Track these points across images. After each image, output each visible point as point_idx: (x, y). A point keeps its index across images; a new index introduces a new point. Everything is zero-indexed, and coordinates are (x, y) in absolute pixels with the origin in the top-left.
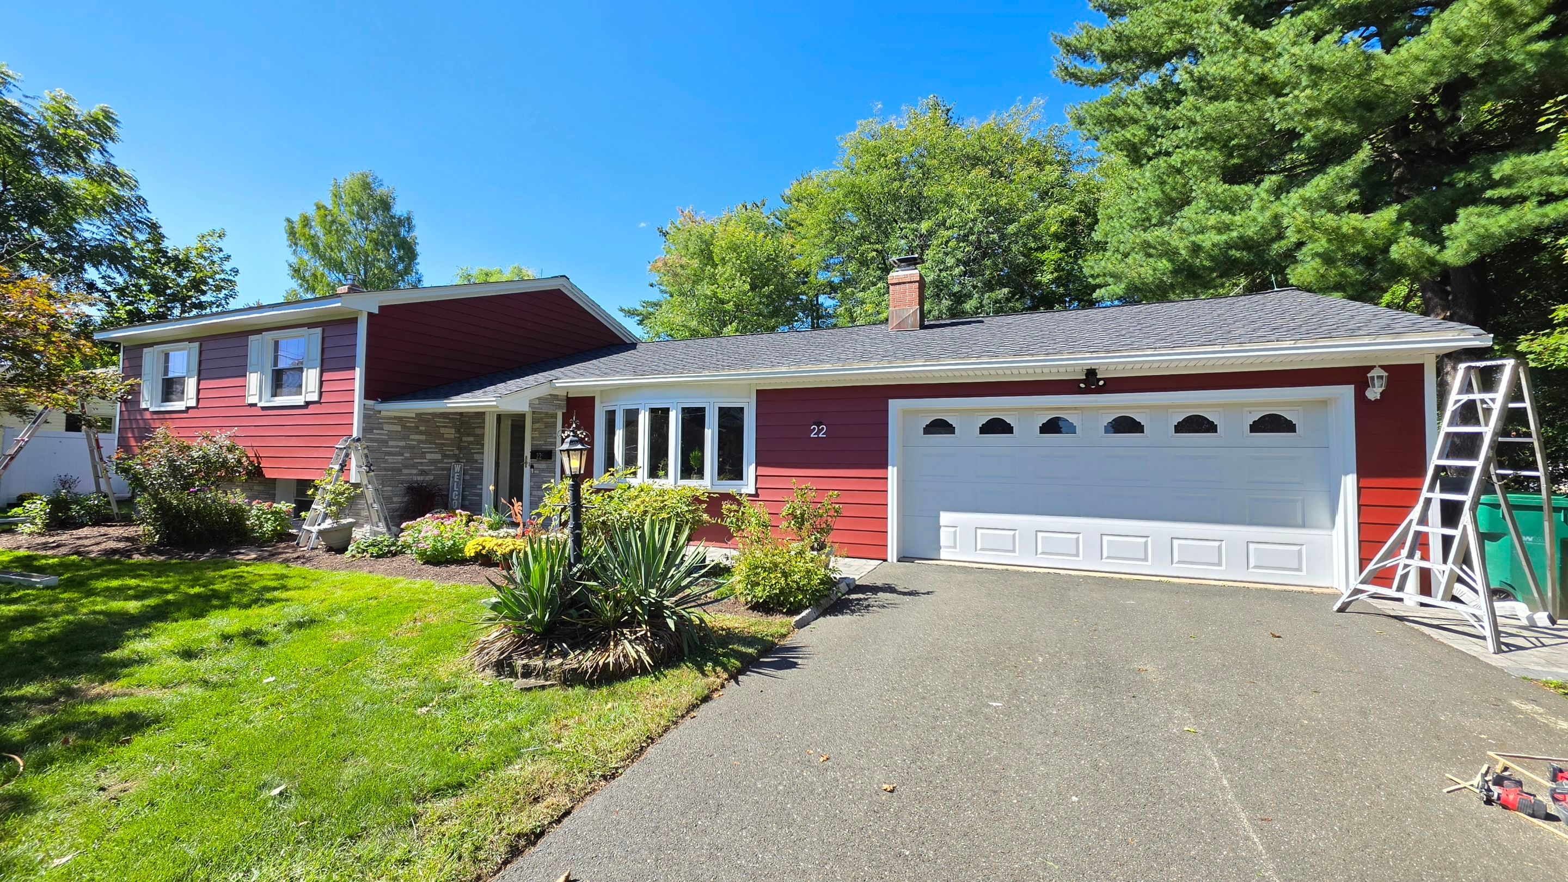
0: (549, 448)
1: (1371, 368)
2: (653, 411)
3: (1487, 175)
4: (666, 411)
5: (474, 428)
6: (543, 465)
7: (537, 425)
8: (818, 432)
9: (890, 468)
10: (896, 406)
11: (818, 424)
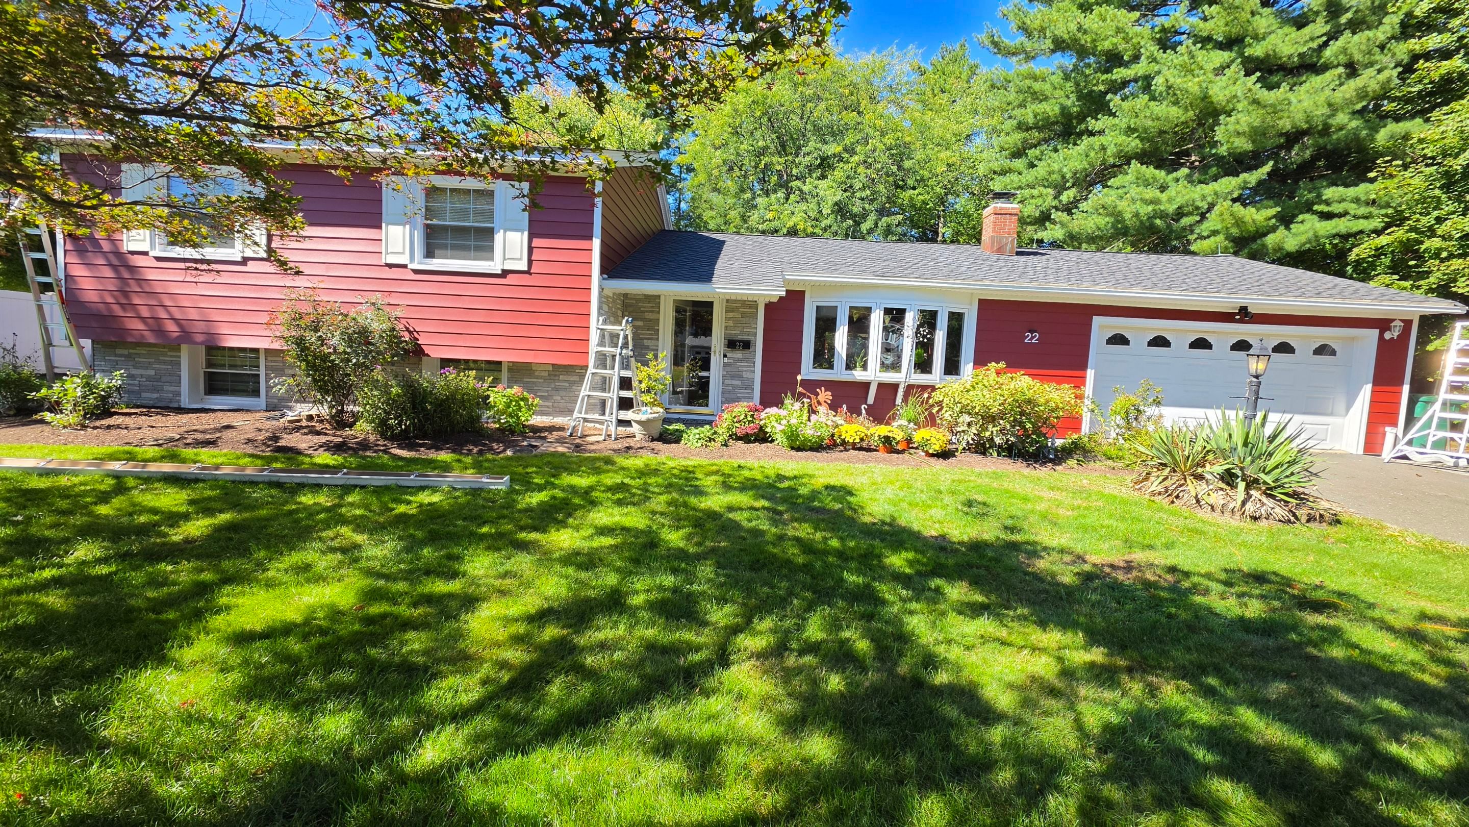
0: (746, 338)
1: (1394, 320)
2: (888, 311)
3: (1319, 196)
4: (902, 312)
5: (644, 312)
6: (738, 354)
7: (731, 315)
8: (1031, 338)
9: (1089, 371)
10: (1097, 321)
11: (1031, 331)
